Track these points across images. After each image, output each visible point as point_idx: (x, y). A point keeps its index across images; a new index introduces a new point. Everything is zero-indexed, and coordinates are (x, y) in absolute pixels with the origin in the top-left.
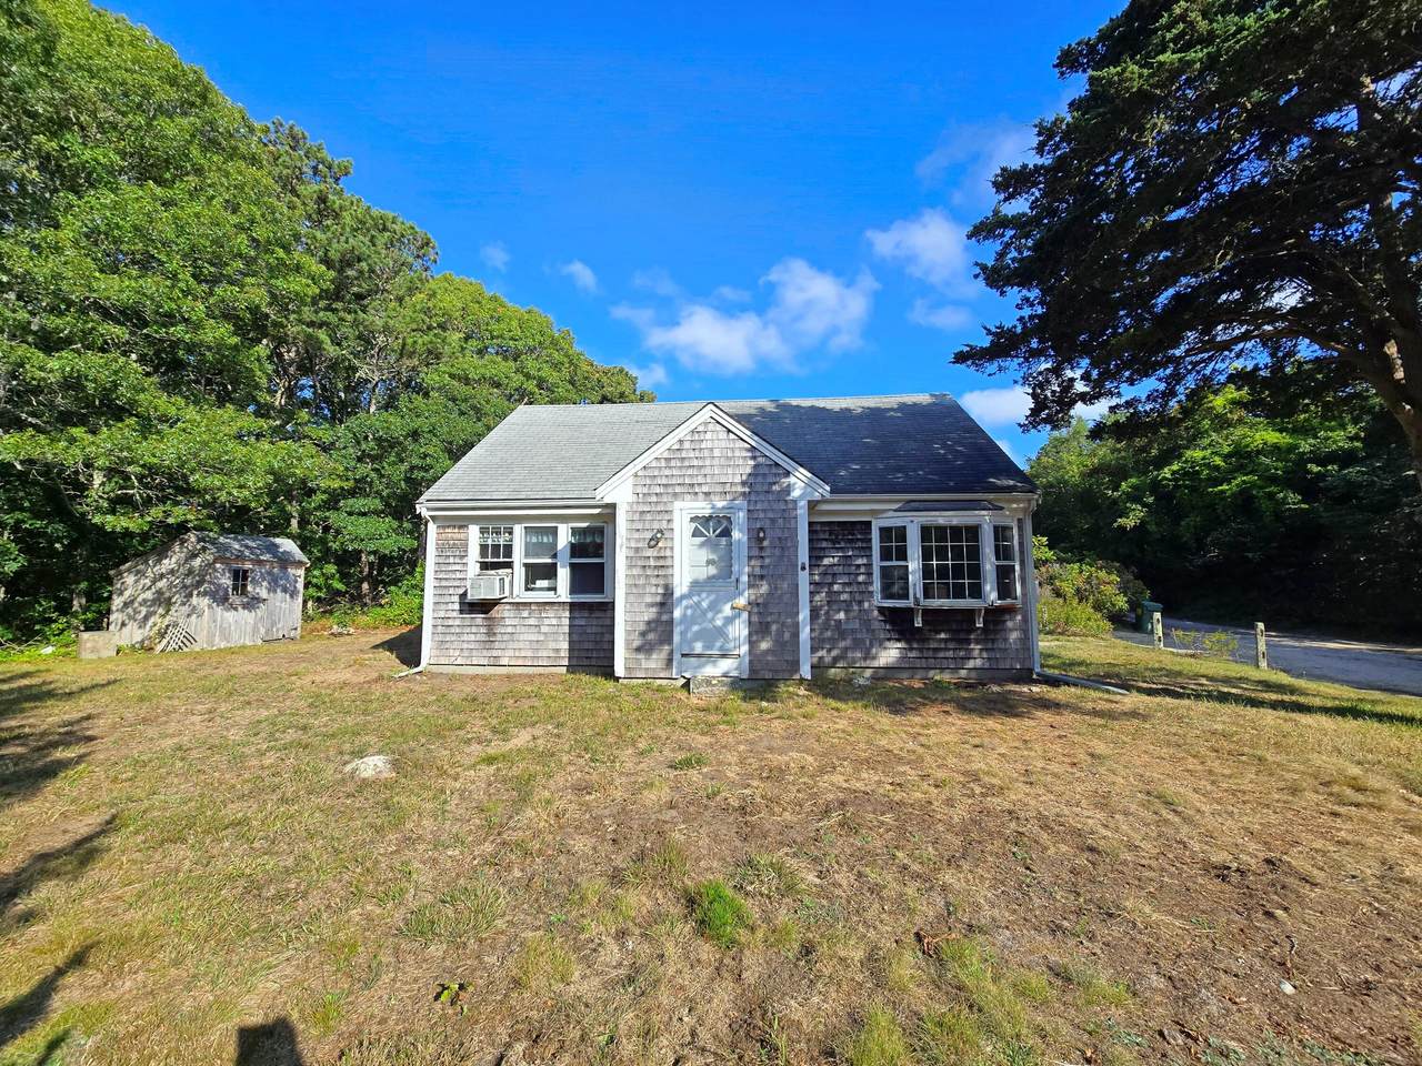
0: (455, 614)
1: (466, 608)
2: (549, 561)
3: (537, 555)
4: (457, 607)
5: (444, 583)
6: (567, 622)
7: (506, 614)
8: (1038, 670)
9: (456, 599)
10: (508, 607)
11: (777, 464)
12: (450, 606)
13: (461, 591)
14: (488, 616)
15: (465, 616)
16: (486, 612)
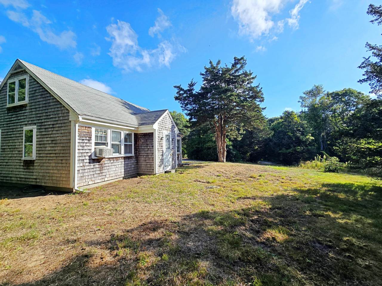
0: (87, 164)
1: (91, 161)
2: (119, 143)
3: (115, 141)
4: (88, 161)
6: (123, 163)
7: (106, 162)
9: (87, 158)
10: (107, 160)
12: (85, 161)
13: (89, 154)
14: (100, 163)
15: (91, 164)
16: (99, 162)
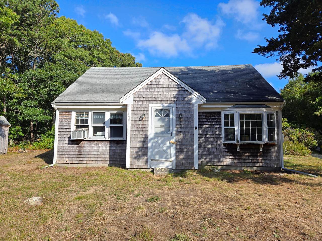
0: (66, 145)
1: (70, 142)
2: (102, 125)
3: (97, 123)
4: (67, 142)
5: (62, 133)
6: (108, 148)
7: (86, 145)
8: (283, 167)
9: (67, 139)
10: (86, 142)
11: (187, 91)
12: (64, 142)
13: (69, 136)
15: (70, 145)
16: (78, 144)
